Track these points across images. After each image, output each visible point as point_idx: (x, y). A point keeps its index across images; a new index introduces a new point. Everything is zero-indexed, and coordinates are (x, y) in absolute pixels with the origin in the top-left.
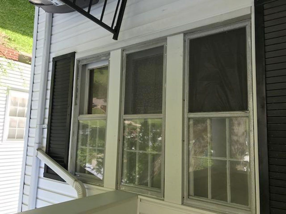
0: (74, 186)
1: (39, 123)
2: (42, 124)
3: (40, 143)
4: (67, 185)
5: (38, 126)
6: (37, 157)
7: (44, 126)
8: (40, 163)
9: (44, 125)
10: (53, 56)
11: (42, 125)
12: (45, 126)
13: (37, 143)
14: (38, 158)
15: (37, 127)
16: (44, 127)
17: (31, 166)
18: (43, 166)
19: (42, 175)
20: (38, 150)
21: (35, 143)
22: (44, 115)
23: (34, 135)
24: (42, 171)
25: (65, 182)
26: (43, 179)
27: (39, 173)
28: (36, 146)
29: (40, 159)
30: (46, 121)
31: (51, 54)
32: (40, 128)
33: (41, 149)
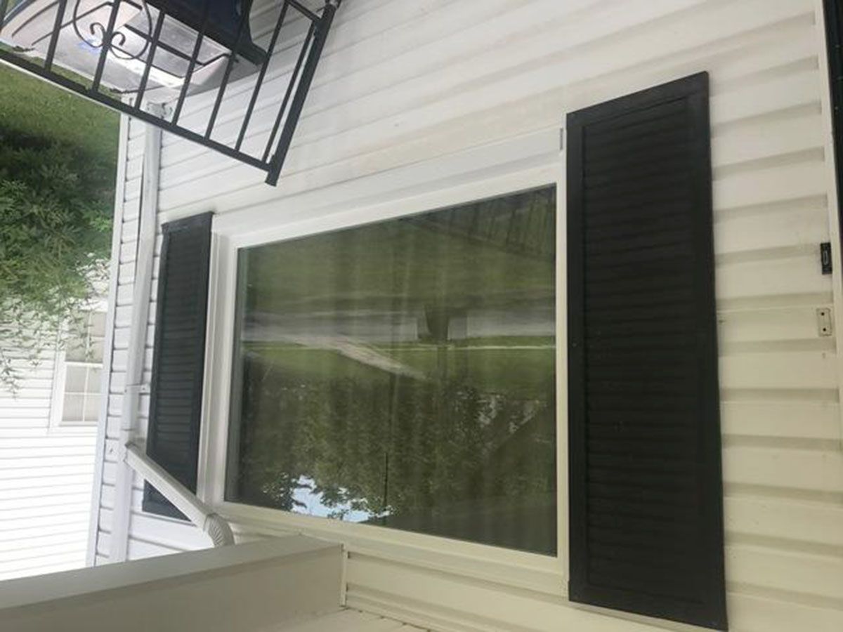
0: (207, 529)
1: (131, 382)
2: (137, 384)
3: (134, 429)
4: (193, 528)
5: (128, 388)
6: (127, 464)
7: (144, 389)
8: (134, 479)
9: (142, 387)
10: (164, 219)
11: (138, 386)
12: (147, 388)
13: (126, 430)
14: (129, 466)
15: (126, 391)
16: (143, 391)
17: (113, 485)
18: (142, 485)
19: (138, 507)
20: (128, 445)
21: (122, 429)
22: (144, 361)
23: (119, 412)
24: (140, 496)
25: (190, 521)
26: (141, 515)
27: (132, 503)
28: (125, 437)
29: (134, 468)
30: (149, 376)
31: (161, 215)
32: (133, 394)
33: (134, 445)
